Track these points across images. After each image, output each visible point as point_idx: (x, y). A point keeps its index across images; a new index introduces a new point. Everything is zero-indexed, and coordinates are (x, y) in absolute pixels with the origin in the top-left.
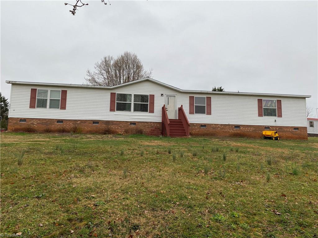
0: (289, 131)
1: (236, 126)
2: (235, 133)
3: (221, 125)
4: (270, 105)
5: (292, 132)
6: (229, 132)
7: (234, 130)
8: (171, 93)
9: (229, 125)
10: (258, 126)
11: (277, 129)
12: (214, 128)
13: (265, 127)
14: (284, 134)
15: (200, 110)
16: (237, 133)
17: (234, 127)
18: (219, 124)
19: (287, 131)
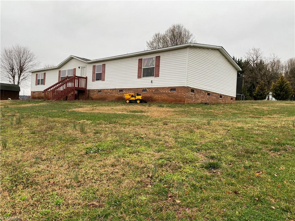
0: (165, 93)
1: (120, 90)
2: (119, 97)
3: (111, 90)
4: (151, 64)
5: (168, 94)
6: (115, 96)
7: (118, 94)
8: (84, 65)
9: (115, 89)
10: (137, 89)
11: (154, 91)
12: (106, 93)
13: (143, 89)
14: (160, 97)
15: (99, 77)
16: (121, 97)
17: (119, 91)
18: (109, 89)
19: (163, 93)
